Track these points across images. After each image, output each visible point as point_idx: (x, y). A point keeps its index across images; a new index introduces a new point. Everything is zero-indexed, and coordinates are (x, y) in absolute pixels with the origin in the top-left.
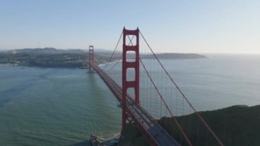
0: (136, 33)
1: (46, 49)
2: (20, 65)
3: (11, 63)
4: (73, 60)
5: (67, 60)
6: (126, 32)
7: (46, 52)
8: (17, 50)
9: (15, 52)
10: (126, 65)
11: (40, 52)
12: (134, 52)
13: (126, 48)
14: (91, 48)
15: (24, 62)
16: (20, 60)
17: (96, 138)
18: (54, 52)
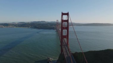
0: (67, 14)
1: (42, 21)
2: (31, 28)
3: (28, 27)
4: (51, 26)
5: (49, 26)
6: (63, 14)
7: (42, 23)
8: (31, 22)
9: (30, 23)
10: (63, 28)
11: (39, 23)
12: (66, 23)
13: (63, 21)
14: (57, 21)
15: (32, 27)
16: (31, 26)
17: (49, 59)
18: (45, 23)
